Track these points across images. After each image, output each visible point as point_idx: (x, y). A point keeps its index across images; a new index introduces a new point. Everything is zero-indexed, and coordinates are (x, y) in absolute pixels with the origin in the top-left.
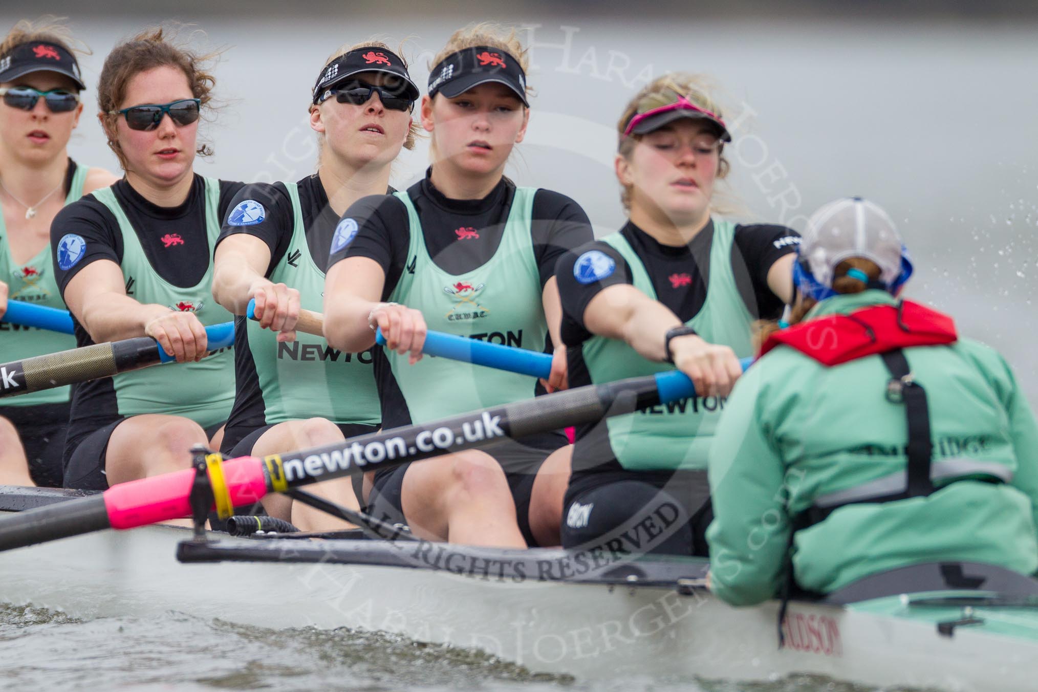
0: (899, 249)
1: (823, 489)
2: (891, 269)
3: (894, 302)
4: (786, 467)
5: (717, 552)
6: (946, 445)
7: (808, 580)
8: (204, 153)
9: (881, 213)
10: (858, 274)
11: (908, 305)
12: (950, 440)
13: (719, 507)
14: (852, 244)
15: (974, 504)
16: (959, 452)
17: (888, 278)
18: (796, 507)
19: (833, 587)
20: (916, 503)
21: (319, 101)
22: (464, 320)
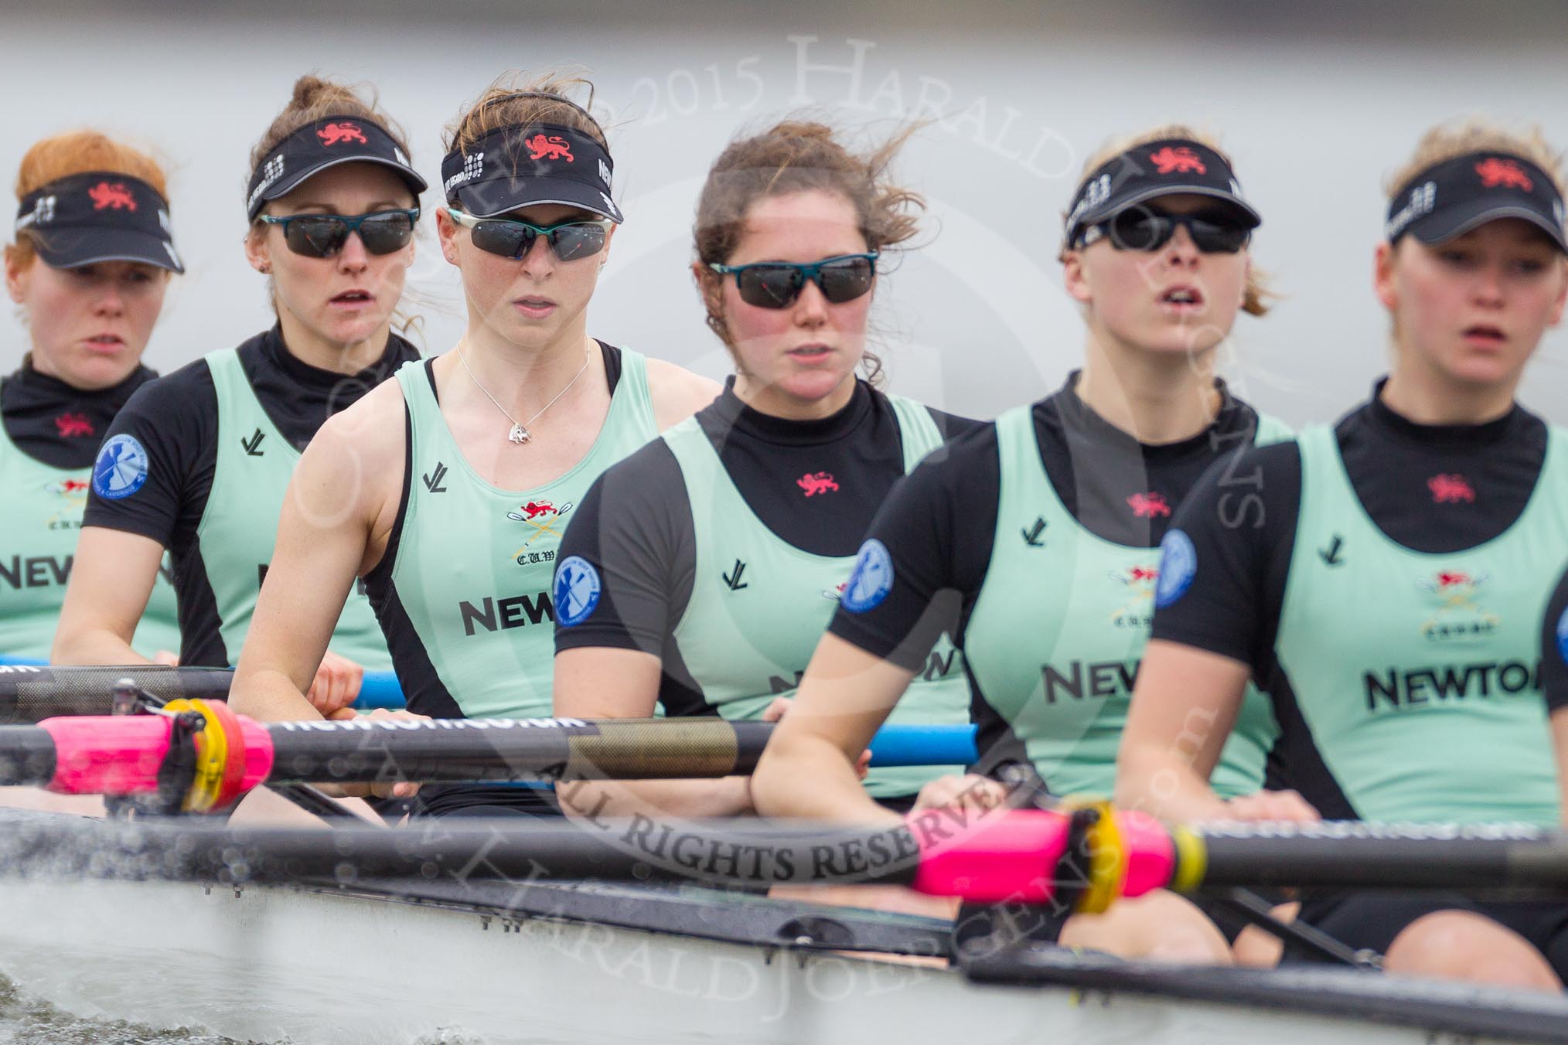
21: (1078, 244)
22: (1454, 638)
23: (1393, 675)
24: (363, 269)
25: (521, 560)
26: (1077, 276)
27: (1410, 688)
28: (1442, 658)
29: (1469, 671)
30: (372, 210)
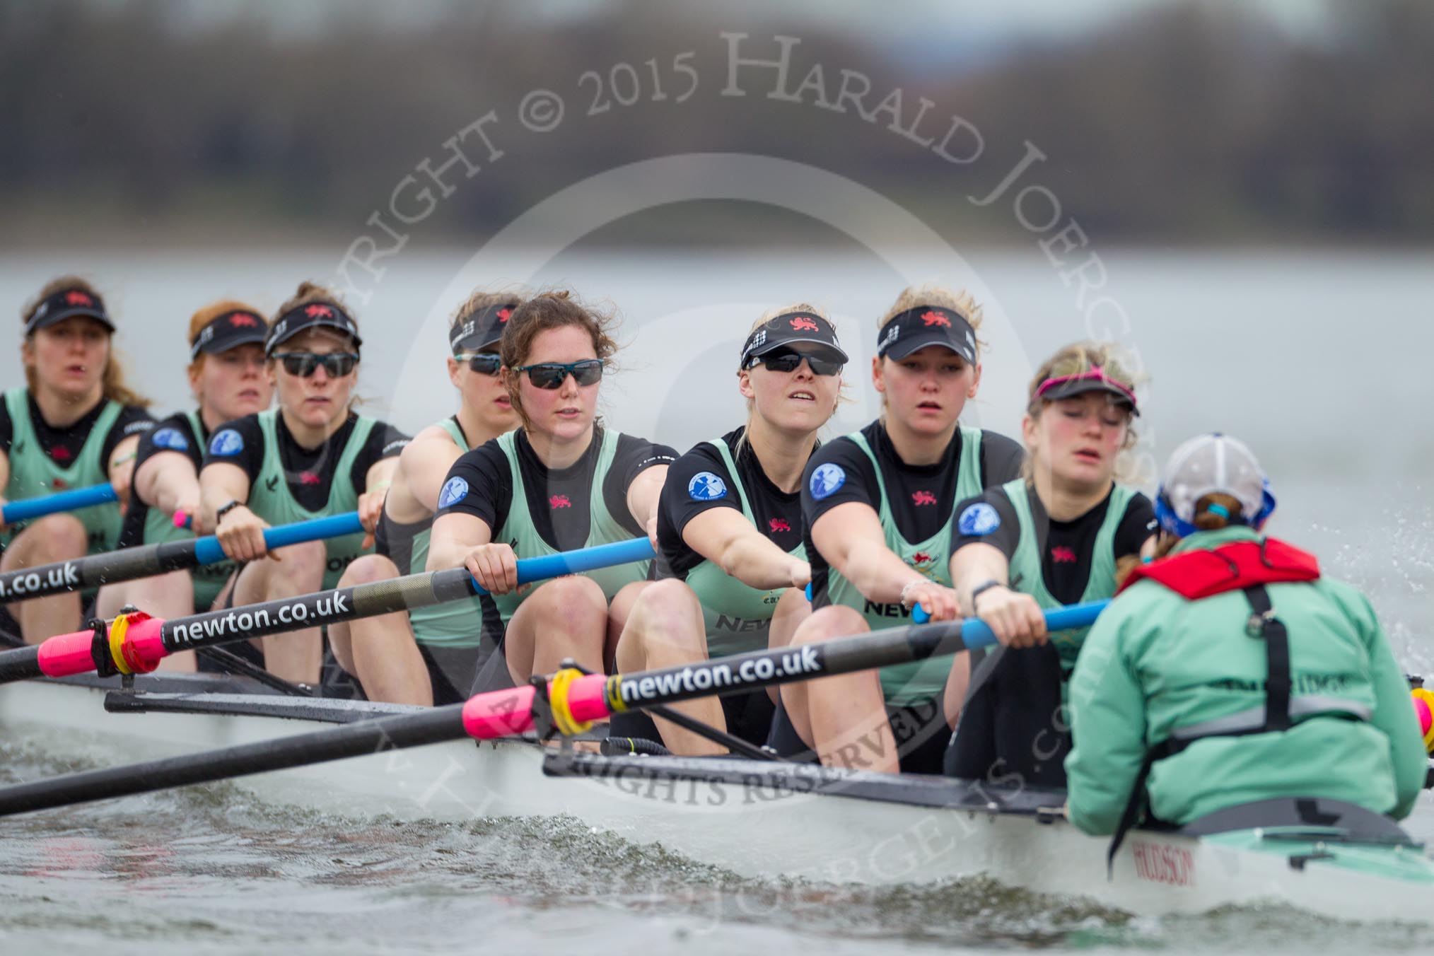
0: (1261, 484)
1: (1180, 721)
2: (1252, 505)
3: (1258, 537)
4: (1146, 699)
5: (1075, 780)
6: (1305, 682)
7: (1162, 811)
9: (1241, 447)
10: (1219, 510)
11: (1270, 542)
12: (1310, 677)
13: (1078, 738)
14: (1212, 480)
15: (1331, 740)
16: (1318, 690)
17: (1250, 513)
18: (1155, 738)
19: (1188, 818)
20: (1274, 737)
21: (748, 367)
24: (324, 384)
26: (747, 384)
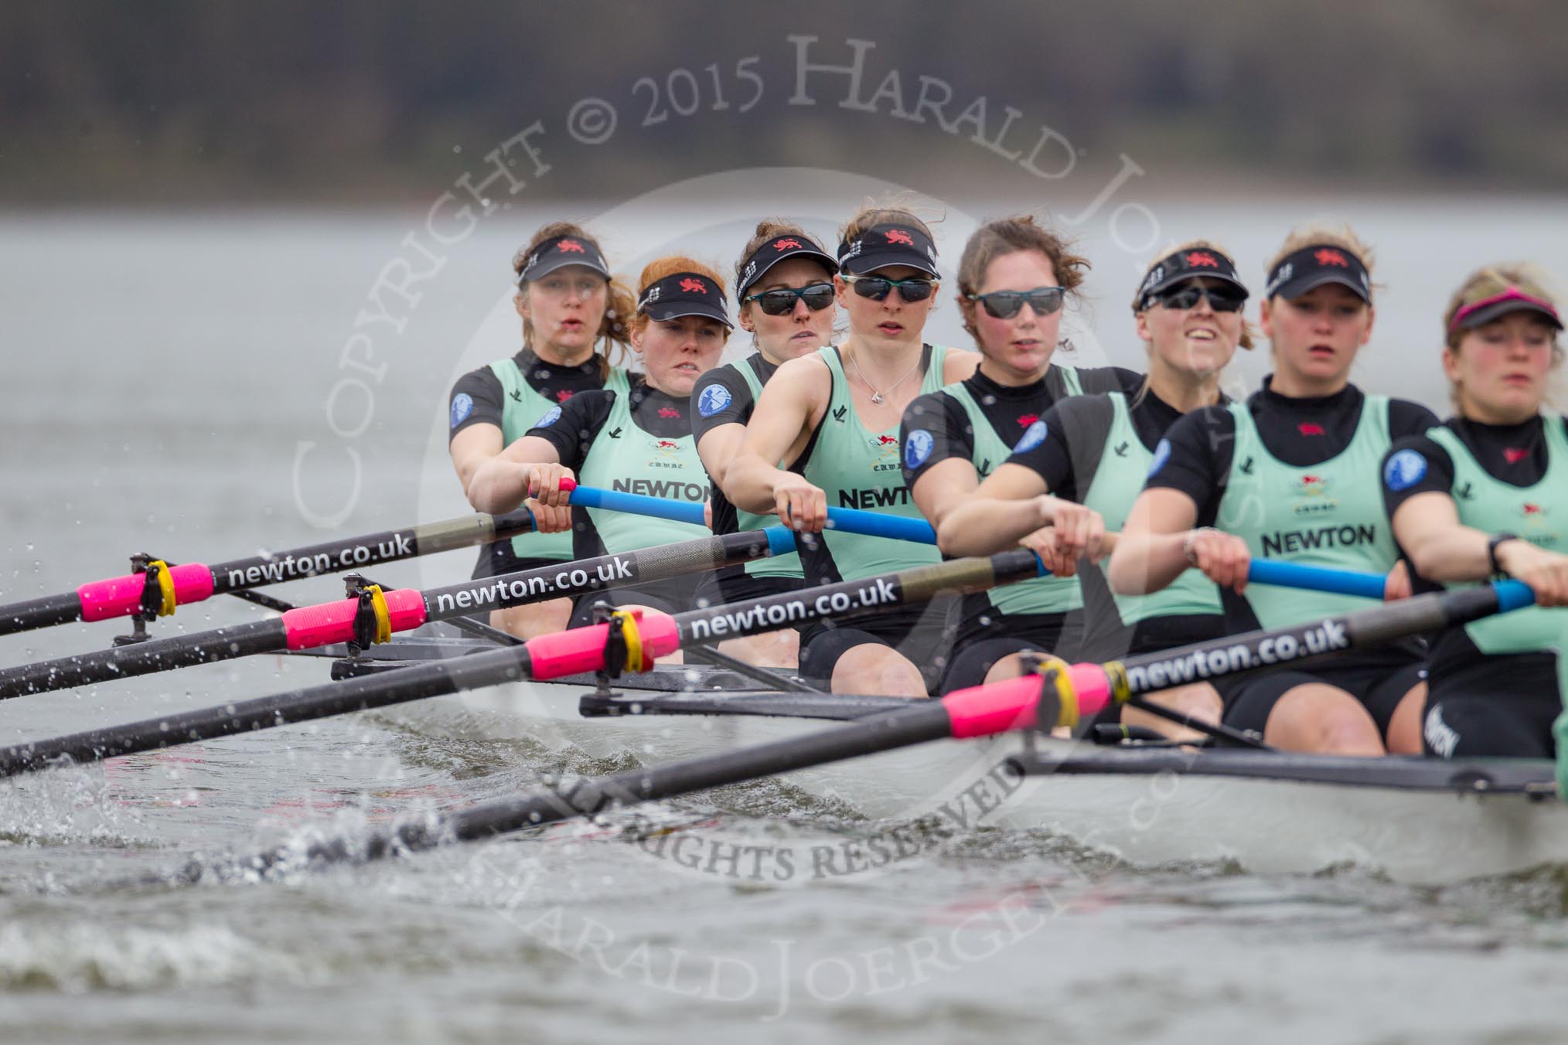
8: (1065, 347)
21: (1144, 308)
22: (1312, 513)
23: (1278, 536)
24: (808, 319)
25: (875, 468)
26: (1144, 326)
27: (1288, 543)
28: (1305, 526)
29: (1321, 532)
30: (810, 285)
